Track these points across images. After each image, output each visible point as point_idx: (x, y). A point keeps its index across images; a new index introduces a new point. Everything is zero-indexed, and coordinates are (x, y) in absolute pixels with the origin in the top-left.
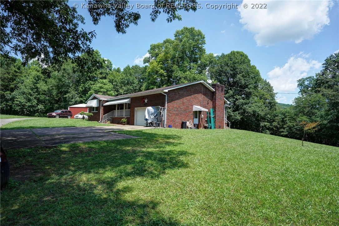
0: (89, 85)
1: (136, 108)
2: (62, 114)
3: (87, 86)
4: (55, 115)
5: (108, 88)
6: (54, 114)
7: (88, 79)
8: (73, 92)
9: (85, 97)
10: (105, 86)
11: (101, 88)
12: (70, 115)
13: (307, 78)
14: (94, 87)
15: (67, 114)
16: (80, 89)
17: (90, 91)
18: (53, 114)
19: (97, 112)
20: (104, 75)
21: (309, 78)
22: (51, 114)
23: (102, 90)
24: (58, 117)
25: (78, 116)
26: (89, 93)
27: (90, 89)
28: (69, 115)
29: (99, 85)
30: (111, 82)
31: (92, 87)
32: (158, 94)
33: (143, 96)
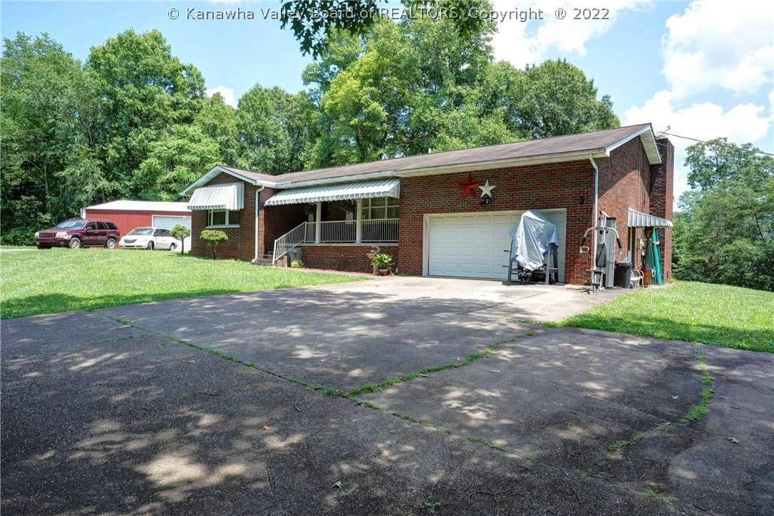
0: (141, 141)
1: (427, 217)
2: (88, 234)
3: (134, 143)
4: (67, 237)
5: (203, 152)
6: (62, 235)
7: (136, 119)
8: (86, 160)
9: (129, 181)
10: (194, 145)
11: (181, 150)
12: (114, 238)
13: (710, 143)
14: (158, 147)
15: (104, 234)
16: (112, 152)
17: (146, 159)
18: (57, 235)
19: (238, 226)
20: (186, 112)
21: (716, 142)
22: (50, 235)
23: (186, 157)
24: (75, 245)
25: (134, 241)
26: (142, 166)
27: (145, 153)
28: (110, 237)
29: (174, 142)
30: (212, 131)
31: (153, 147)
32: (556, 164)
33: (471, 172)
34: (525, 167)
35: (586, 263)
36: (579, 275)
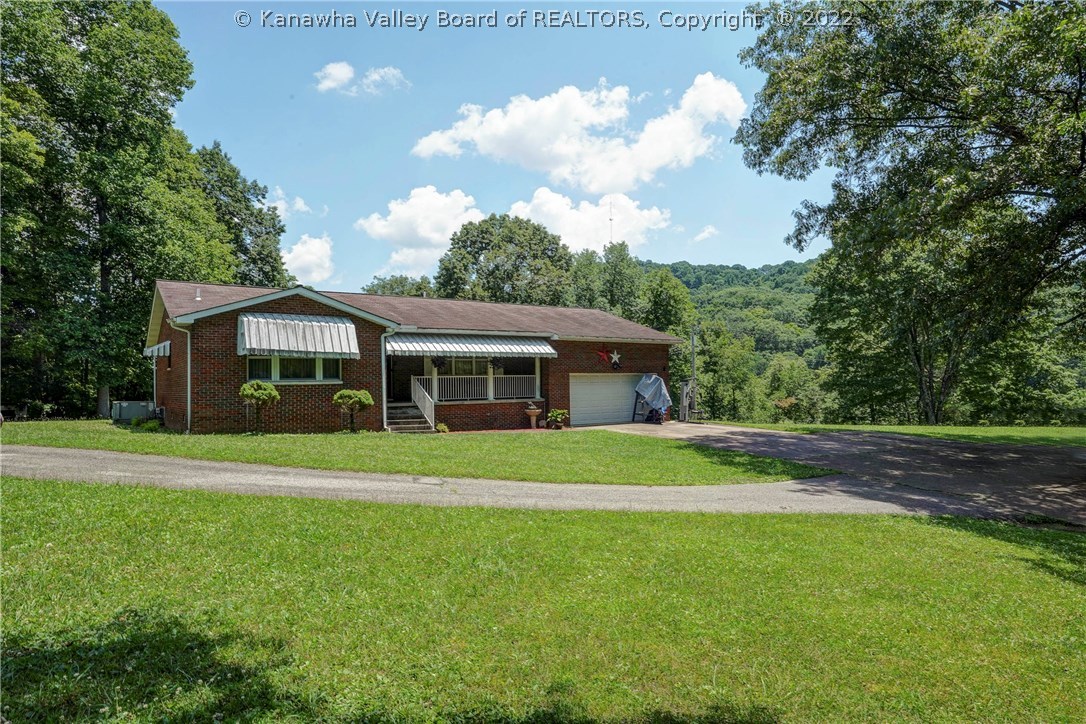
33: (604, 343)
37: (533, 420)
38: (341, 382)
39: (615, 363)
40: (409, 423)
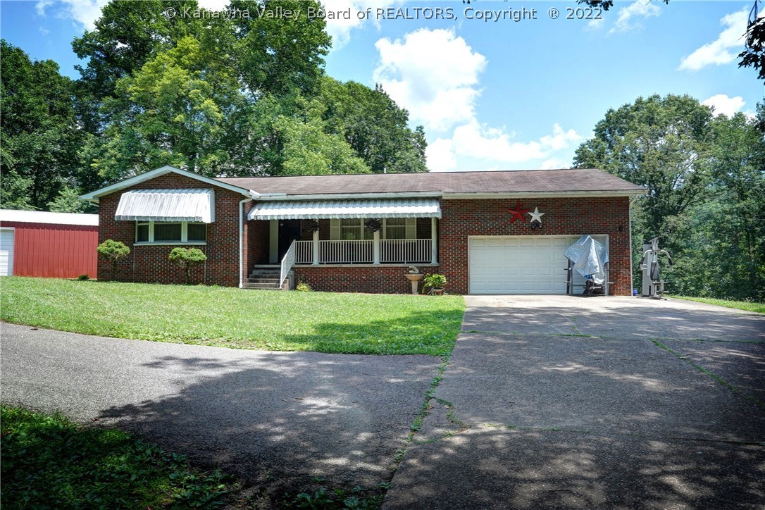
1: (471, 238)
32: (598, 198)
33: (519, 199)
34: (571, 198)
35: (626, 278)
36: (622, 287)
37: (415, 286)
38: (205, 244)
39: (536, 222)
40: (267, 281)
